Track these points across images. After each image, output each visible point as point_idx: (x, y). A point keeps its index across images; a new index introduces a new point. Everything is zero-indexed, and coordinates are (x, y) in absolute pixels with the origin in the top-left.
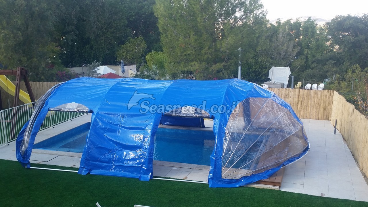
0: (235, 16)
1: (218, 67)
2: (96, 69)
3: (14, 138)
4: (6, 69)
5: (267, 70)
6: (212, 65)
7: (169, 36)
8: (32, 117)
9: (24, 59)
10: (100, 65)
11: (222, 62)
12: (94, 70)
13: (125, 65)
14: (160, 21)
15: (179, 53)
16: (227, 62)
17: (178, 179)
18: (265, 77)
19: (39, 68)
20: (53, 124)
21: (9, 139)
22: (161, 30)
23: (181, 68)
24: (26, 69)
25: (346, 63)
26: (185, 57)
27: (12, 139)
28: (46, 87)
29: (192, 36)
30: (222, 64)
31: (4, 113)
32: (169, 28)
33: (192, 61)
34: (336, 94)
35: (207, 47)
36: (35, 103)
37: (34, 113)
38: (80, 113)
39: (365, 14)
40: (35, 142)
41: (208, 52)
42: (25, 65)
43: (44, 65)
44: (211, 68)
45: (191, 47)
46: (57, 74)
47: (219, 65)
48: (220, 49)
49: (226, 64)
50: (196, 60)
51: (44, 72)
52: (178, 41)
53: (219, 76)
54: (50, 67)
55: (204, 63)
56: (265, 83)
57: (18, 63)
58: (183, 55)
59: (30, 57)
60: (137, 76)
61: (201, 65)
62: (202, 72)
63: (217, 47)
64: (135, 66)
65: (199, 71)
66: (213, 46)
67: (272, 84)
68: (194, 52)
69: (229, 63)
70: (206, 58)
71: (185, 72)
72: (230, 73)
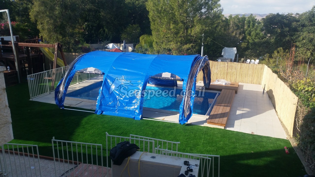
0: (201, 12)
3: (54, 89)
4: (48, 44)
6: (184, 45)
7: (156, 24)
8: (65, 76)
9: (60, 37)
11: (190, 44)
12: (106, 46)
14: (150, 14)
15: (162, 36)
17: (158, 120)
19: (70, 44)
20: (79, 81)
21: (51, 89)
22: (151, 20)
23: (163, 46)
24: (61, 44)
25: (274, 47)
26: (166, 39)
27: (52, 90)
29: (171, 24)
31: (47, 73)
32: (156, 18)
33: (171, 41)
34: (266, 67)
35: (181, 33)
36: (67, 67)
37: (66, 73)
38: (97, 75)
39: (289, 13)
40: (67, 93)
41: (182, 35)
42: (61, 41)
43: (73, 42)
44: (183, 47)
45: (170, 32)
46: (81, 48)
47: (188, 45)
48: (190, 34)
49: (193, 45)
50: (173, 41)
51: (73, 47)
52: (162, 28)
53: (188, 52)
54: (77, 43)
55: (179, 43)
56: (220, 58)
57: (56, 40)
58: (165, 37)
59: (64, 36)
61: (177, 45)
62: (177, 49)
63: (188, 32)
64: (133, 44)
65: (175, 49)
66: (185, 32)
67: (224, 59)
68: (172, 36)
69: (195, 44)
70: (180, 40)
71: (165, 49)
72: (195, 51)
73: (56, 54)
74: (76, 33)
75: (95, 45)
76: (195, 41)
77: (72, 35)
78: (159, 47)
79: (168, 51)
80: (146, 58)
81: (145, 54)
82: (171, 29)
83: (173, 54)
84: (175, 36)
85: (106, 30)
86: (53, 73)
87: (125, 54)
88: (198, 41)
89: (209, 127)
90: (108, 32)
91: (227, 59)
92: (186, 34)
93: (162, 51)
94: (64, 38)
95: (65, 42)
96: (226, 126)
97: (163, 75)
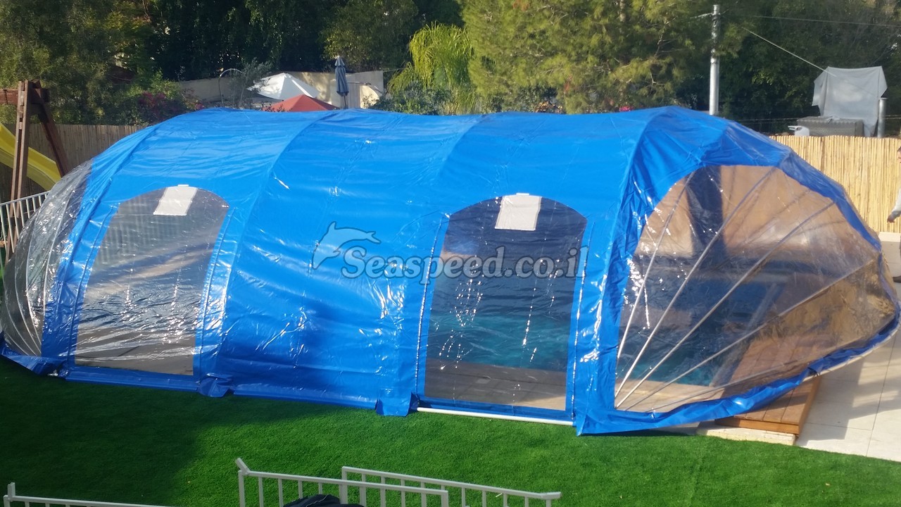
1: (634, 71)
2: (257, 86)
5: (807, 79)
6: (617, 64)
9: (42, 55)
10: (269, 71)
11: (645, 59)
12: (250, 89)
13: (350, 71)
15: (512, 30)
16: (662, 57)
18: (802, 102)
19: (85, 83)
23: (520, 78)
24: (47, 85)
26: (530, 42)
28: (106, 139)
33: (552, 54)
41: (601, 22)
42: (46, 72)
43: (100, 75)
44: (612, 76)
45: (548, 9)
46: (141, 101)
47: (635, 65)
48: (641, 13)
49: (662, 62)
50: (564, 51)
51: (103, 96)
53: (638, 97)
54: (120, 78)
55: (590, 58)
56: (801, 120)
57: (23, 68)
58: (525, 35)
59: (59, 49)
60: (382, 105)
61: (580, 67)
62: (584, 88)
63: (631, 7)
64: (382, 72)
65: (573, 86)
66: (621, 4)
67: (823, 125)
68: (557, 27)
69: (668, 60)
70: (596, 43)
71: (530, 90)
72: (672, 92)
73: (20, 131)
74: (116, 35)
75: (202, 88)
76: (668, 46)
77: (97, 45)
78: (500, 81)
79: (542, 97)
80: (429, 133)
81: (435, 113)
83: (564, 112)
84: (572, 23)
85: (255, 14)
86: (13, 220)
87: (334, 118)
88: (682, 45)
89: (722, 439)
90: (262, 19)
91: (839, 124)
92: (624, 11)
93: (516, 100)
94: (61, 59)
95: (63, 74)
96: (801, 430)
97: (503, 208)
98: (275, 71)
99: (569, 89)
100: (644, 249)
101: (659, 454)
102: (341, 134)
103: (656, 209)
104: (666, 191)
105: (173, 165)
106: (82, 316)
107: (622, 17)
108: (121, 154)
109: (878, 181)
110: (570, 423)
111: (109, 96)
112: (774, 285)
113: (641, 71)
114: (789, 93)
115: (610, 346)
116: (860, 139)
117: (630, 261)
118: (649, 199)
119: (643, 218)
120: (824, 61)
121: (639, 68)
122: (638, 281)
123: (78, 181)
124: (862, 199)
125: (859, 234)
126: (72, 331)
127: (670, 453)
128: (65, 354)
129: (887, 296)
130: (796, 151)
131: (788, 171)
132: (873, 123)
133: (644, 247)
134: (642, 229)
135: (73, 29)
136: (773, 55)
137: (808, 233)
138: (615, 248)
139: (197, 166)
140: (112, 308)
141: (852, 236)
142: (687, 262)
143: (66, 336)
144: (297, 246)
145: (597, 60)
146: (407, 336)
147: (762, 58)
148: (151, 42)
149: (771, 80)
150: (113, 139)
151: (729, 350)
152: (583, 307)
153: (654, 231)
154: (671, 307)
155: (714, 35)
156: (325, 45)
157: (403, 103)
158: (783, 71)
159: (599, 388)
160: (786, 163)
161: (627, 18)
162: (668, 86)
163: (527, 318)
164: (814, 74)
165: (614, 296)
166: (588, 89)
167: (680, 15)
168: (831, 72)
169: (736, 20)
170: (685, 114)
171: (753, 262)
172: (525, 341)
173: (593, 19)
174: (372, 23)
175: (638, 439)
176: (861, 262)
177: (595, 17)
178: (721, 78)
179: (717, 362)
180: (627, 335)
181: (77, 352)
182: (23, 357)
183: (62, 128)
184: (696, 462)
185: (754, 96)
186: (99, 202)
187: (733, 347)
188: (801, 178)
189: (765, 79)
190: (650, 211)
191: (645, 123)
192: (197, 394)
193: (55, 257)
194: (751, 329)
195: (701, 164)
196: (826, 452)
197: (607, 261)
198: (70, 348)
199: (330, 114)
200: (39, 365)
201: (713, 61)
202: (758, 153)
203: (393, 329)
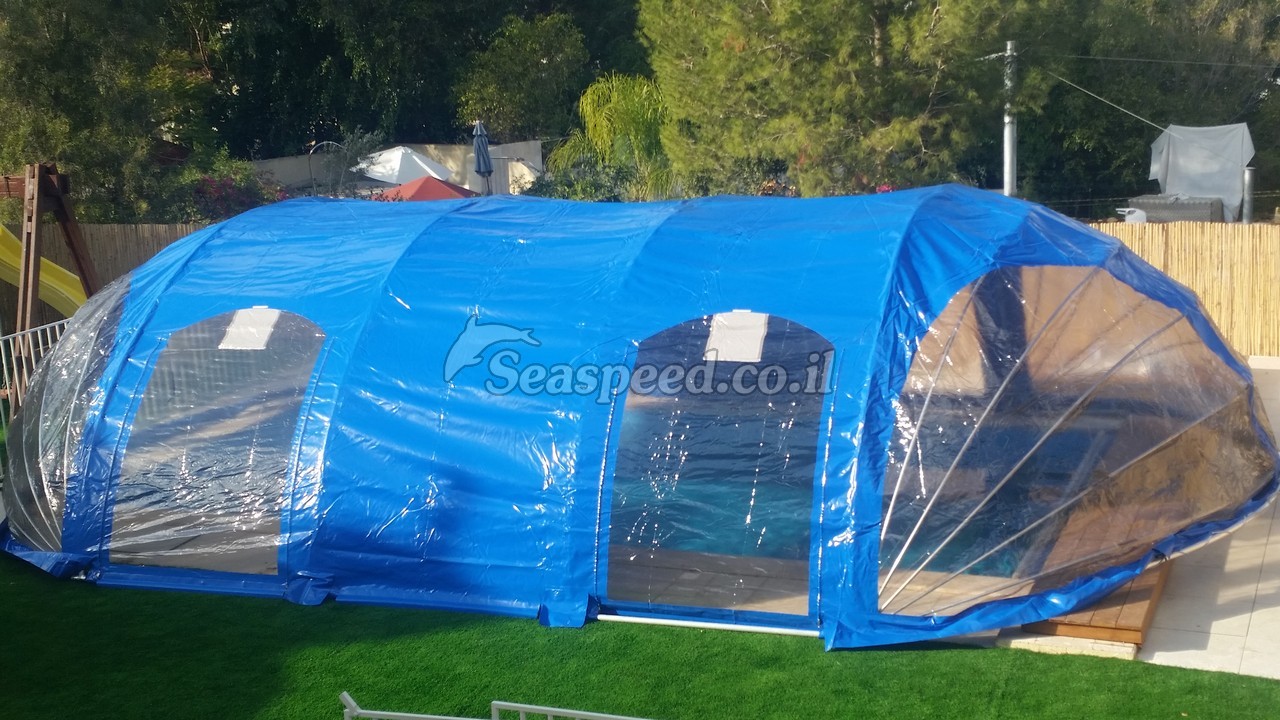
1: (896, 135)
2: (363, 165)
5: (1141, 142)
6: (873, 127)
9: (60, 126)
10: (380, 143)
11: (912, 117)
12: (354, 170)
13: (495, 140)
15: (722, 78)
16: (935, 115)
18: (1135, 174)
19: (120, 165)
23: (735, 147)
26: (748, 95)
28: (151, 244)
30: (916, 124)
33: (782, 111)
35: (847, 48)
41: (850, 67)
42: (64, 151)
43: (141, 153)
44: (865, 143)
45: (773, 50)
46: (199, 190)
47: (898, 127)
48: (904, 54)
49: (934, 123)
50: (796, 109)
51: (145, 183)
52: (716, 24)
53: (903, 173)
54: (169, 158)
55: (834, 118)
56: (1135, 200)
57: (32, 146)
58: (741, 85)
59: (83, 119)
60: (540, 188)
61: (820, 130)
62: (826, 161)
63: (891, 45)
64: (539, 143)
65: (810, 157)
66: (876, 42)
67: (1166, 207)
68: (786, 74)
69: (945, 118)
70: (843, 97)
71: (749, 164)
72: (950, 163)
73: (29, 234)
74: (162, 97)
75: (285, 169)
76: (945, 99)
77: (136, 112)
78: (707, 153)
79: (766, 173)
80: (609, 226)
81: (616, 199)
82: (777, 31)
83: (798, 194)
84: (807, 68)
85: (359, 64)
86: (19, 359)
87: (473, 209)
88: (963, 98)
89: (1031, 653)
90: (368, 72)
91: (1188, 204)
92: (881, 52)
93: (729, 179)
94: (86, 132)
95: (89, 154)
96: (1145, 638)
97: (714, 330)
98: (387, 144)
99: (805, 162)
100: (915, 385)
101: (943, 675)
102: (484, 231)
103: (931, 329)
104: (944, 304)
105: (247, 278)
106: (119, 493)
107: (878, 60)
108: (172, 265)
109: (1245, 284)
110: (816, 633)
111: (154, 183)
112: (1101, 433)
113: (906, 135)
114: (1118, 163)
115: (870, 524)
116: (1218, 225)
117: (895, 403)
118: (921, 315)
119: (913, 341)
120: (1165, 117)
121: (904, 131)
122: (908, 431)
123: (111, 304)
124: (1224, 310)
125: (1219, 359)
126: (105, 515)
127: (959, 673)
128: (95, 548)
129: (1263, 446)
130: (1127, 244)
131: (1116, 273)
132: (1236, 202)
133: (915, 382)
134: (912, 357)
135: (102, 90)
136: (1092, 110)
137: (1148, 358)
138: (874, 384)
139: (281, 280)
140: (161, 482)
141: (1210, 362)
142: (976, 402)
143: (96, 522)
144: (422, 389)
145: (843, 120)
146: (581, 515)
147: (1077, 115)
148: (213, 106)
149: (1091, 144)
150: (160, 244)
151: (1041, 526)
152: (830, 469)
153: (928, 361)
154: (956, 468)
155: (1008, 83)
156: (459, 105)
157: (570, 185)
158: (1108, 132)
159: (855, 583)
160: (1113, 262)
161: (886, 61)
162: (945, 155)
163: (751, 485)
164: (1152, 135)
165: (874, 453)
166: (832, 161)
167: (960, 56)
168: (1174, 132)
169: (1039, 62)
170: (968, 194)
171: (1071, 401)
172: (749, 517)
173: (837, 64)
174: (524, 75)
175: (913, 654)
176: (1224, 398)
177: (841, 61)
178: (1020, 143)
179: (1023, 543)
180: (894, 508)
181: (112, 545)
182: (36, 553)
183: (88, 229)
184: (995, 685)
185: (1067, 167)
186: (141, 332)
187: (1045, 521)
188: (1136, 281)
189: (1081, 144)
190: (922, 332)
191: (913, 208)
192: (283, 601)
193: (79, 411)
194: (1070, 496)
195: (994, 264)
196: (1181, 669)
197: (863, 403)
198: (102, 540)
199: (467, 203)
200: (58, 564)
201: (1007, 119)
202: (1074, 248)
203: (561, 504)
